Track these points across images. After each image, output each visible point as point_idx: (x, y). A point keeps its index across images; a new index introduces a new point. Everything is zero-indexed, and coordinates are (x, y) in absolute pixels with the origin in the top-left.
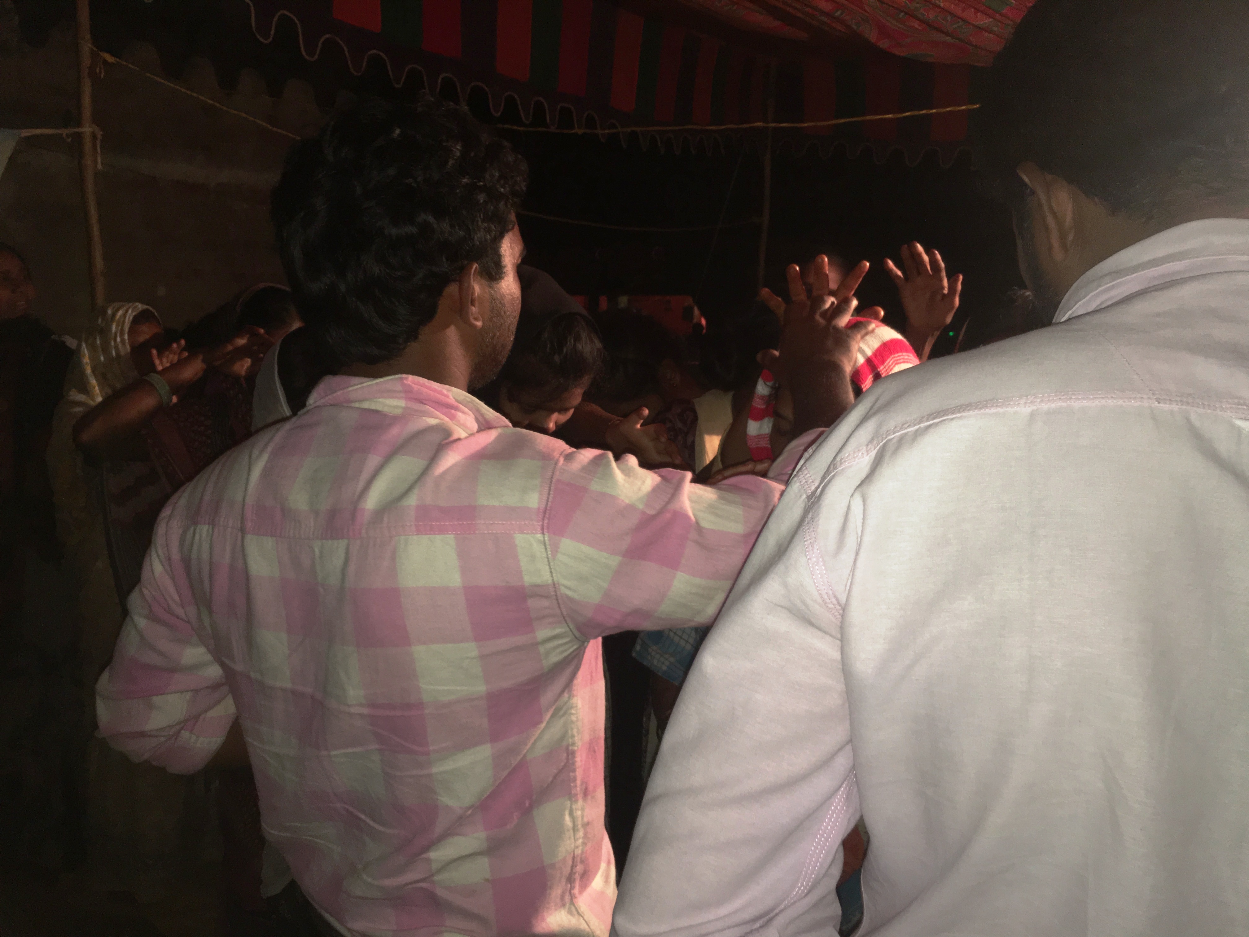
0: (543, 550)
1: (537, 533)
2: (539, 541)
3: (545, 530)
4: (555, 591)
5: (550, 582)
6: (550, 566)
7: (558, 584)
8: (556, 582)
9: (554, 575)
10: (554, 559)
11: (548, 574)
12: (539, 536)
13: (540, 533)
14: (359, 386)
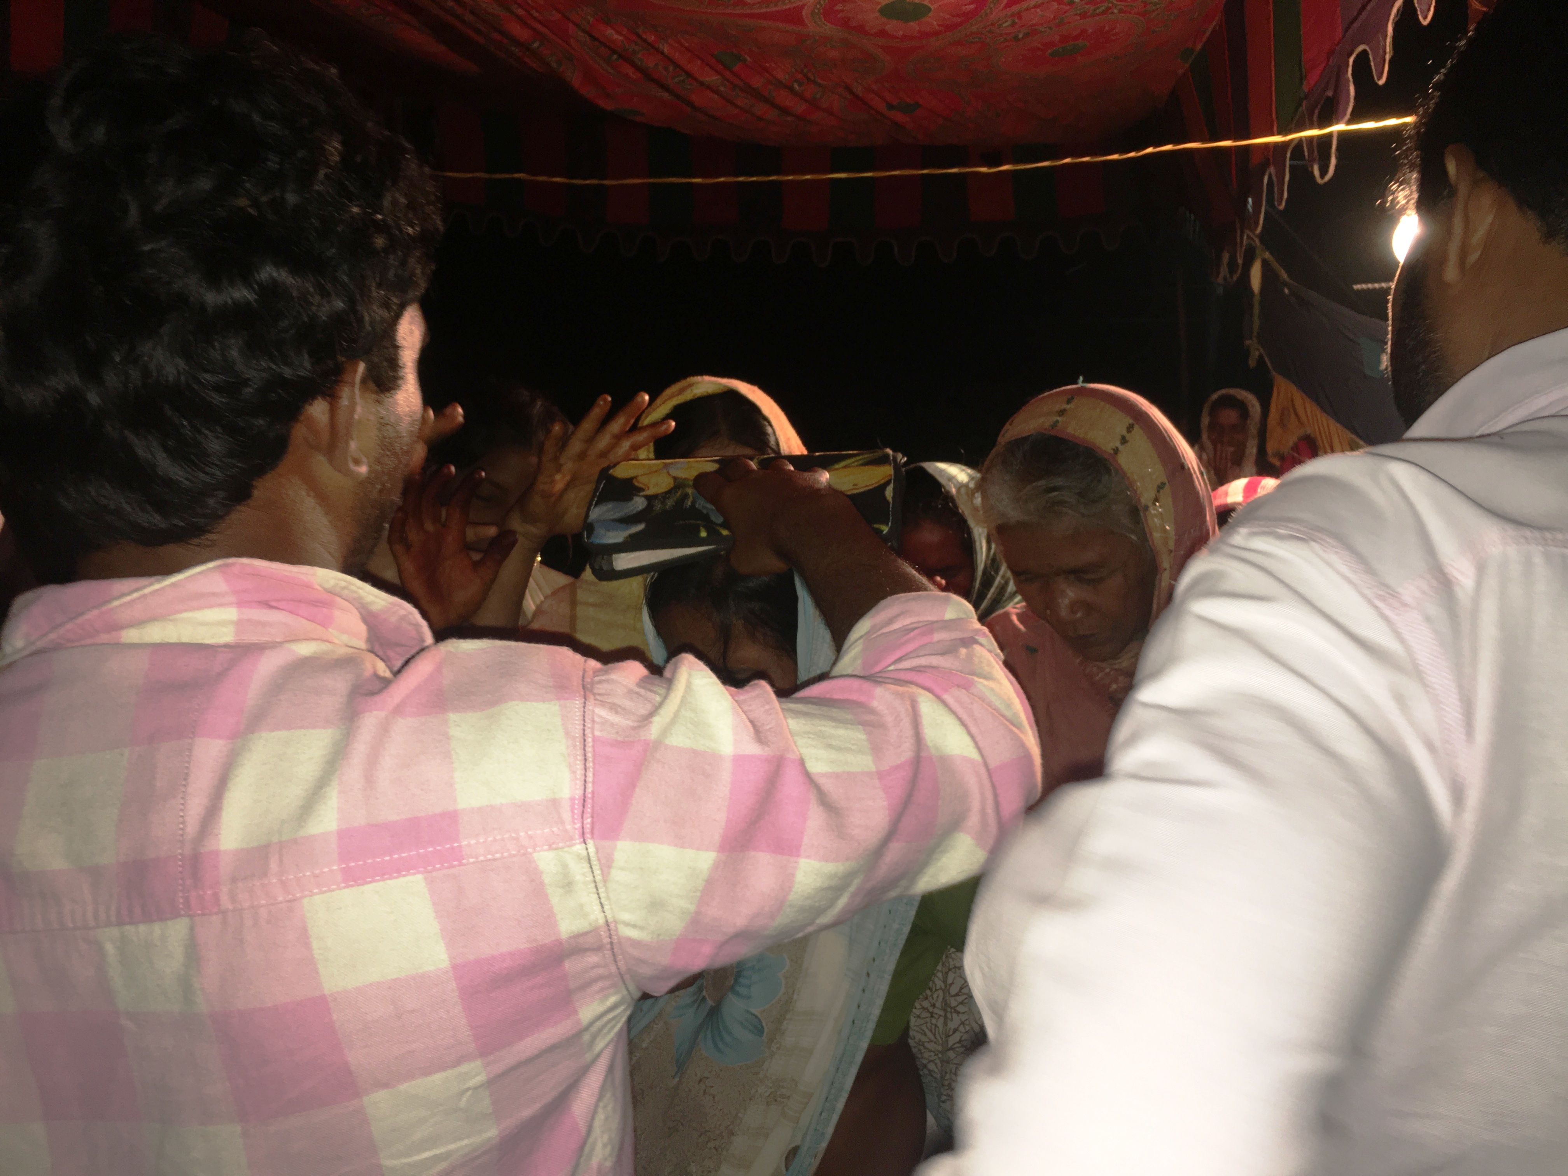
0: (587, 869)
1: (575, 845)
2: (579, 856)
3: (588, 836)
4: (610, 936)
5: (601, 921)
6: (598, 894)
7: (616, 922)
8: (610, 920)
9: (606, 908)
10: (605, 881)
11: (598, 908)
12: (579, 848)
13: (579, 844)
14: (135, 595)
